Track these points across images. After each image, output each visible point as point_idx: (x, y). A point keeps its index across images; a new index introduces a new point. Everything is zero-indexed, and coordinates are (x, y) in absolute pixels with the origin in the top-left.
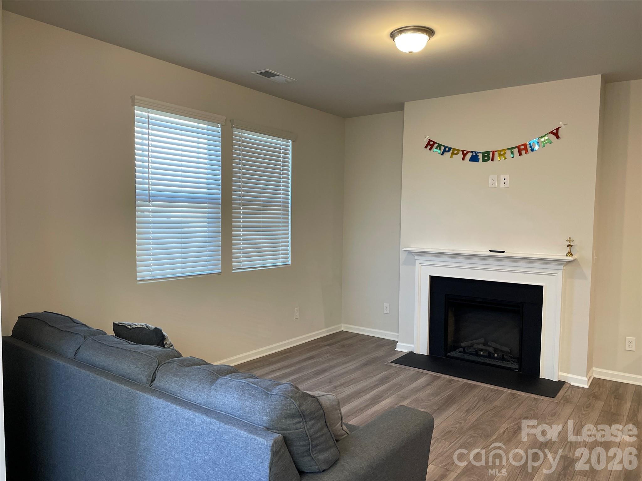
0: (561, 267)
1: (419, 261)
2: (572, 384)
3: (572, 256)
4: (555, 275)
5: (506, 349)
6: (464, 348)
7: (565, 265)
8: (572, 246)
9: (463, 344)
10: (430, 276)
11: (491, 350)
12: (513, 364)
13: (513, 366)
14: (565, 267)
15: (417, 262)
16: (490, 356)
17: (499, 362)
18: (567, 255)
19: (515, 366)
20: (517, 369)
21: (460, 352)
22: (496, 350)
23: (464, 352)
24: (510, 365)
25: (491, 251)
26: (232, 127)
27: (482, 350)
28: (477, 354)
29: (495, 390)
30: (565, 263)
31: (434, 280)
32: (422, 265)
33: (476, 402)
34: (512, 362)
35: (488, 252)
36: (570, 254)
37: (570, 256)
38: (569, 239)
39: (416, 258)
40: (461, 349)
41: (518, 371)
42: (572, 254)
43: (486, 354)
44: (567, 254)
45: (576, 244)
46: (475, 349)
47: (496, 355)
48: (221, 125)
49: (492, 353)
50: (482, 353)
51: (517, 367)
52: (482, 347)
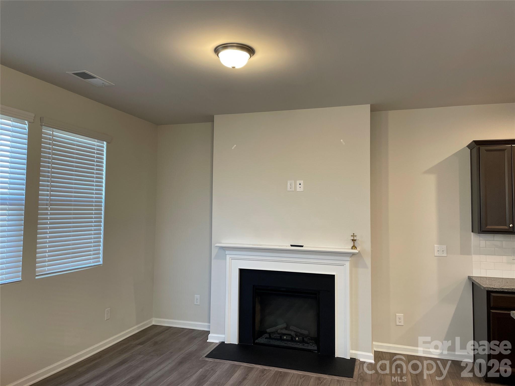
0: (348, 258)
1: (229, 255)
2: (360, 360)
3: (356, 249)
4: (344, 265)
5: (306, 332)
6: (269, 334)
7: (351, 257)
9: (268, 330)
10: (239, 269)
11: (293, 334)
14: (350, 258)
15: (228, 257)
16: (292, 340)
17: (301, 345)
20: (316, 350)
21: (266, 338)
22: (297, 334)
23: (270, 338)
24: (310, 347)
25: (292, 246)
26: (42, 125)
30: (351, 255)
31: (243, 273)
32: (232, 259)
34: (311, 344)
38: (353, 235)
39: (227, 252)
40: (267, 335)
41: (316, 352)
42: (356, 247)
45: (358, 238)
46: (279, 334)
47: (297, 339)
48: (29, 122)
49: (294, 337)
51: (316, 348)
52: (284, 331)
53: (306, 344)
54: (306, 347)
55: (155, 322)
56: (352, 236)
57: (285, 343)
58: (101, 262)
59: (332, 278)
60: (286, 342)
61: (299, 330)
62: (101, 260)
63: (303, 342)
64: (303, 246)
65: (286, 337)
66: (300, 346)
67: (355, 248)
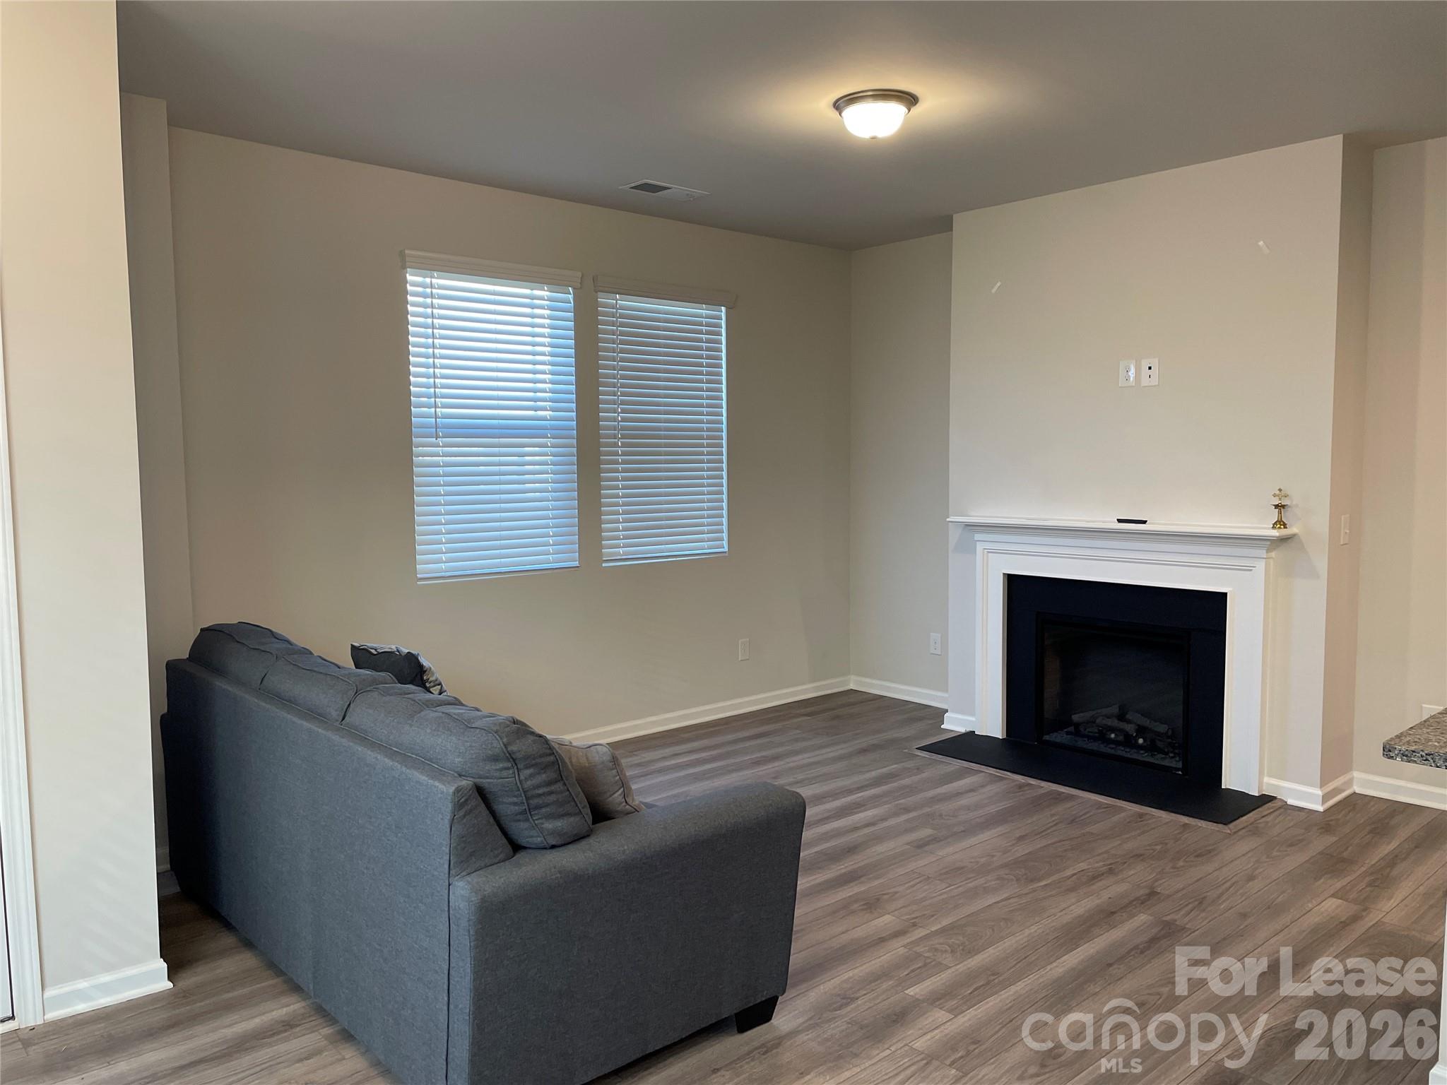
0: (1263, 553)
1: (983, 544)
2: (1290, 801)
4: (1251, 570)
5: (1162, 728)
6: (1077, 725)
7: (1271, 548)
8: (1283, 506)
9: (1076, 718)
10: (1004, 574)
11: (1130, 729)
12: (1173, 759)
13: (1174, 762)
14: (1270, 553)
15: (980, 547)
16: (1129, 741)
17: (1146, 754)
18: (1273, 527)
19: (1174, 763)
20: (1178, 769)
21: (1068, 733)
22: (1141, 730)
23: (1077, 733)
24: (1167, 763)
25: (1120, 521)
26: (596, 292)
27: (1113, 730)
28: (1102, 737)
29: (1108, 806)
30: (1269, 543)
31: (1015, 584)
32: (988, 552)
33: (1051, 824)
34: (1171, 755)
35: (1115, 522)
36: (1280, 523)
37: (1280, 528)
38: (1278, 492)
39: (978, 537)
40: (1071, 729)
41: (1180, 773)
42: (1285, 525)
43: (1121, 738)
44: (1274, 524)
45: (1294, 503)
46: (1098, 726)
47: (1141, 741)
48: (574, 289)
49: (1133, 736)
50: (1113, 736)
51: (1180, 765)
52: (1114, 723)
53: (1158, 753)
54: (1158, 760)
55: (853, 683)
56: (1275, 495)
57: (1110, 748)
58: (726, 549)
59: (1218, 600)
60: (1113, 746)
61: (1146, 722)
62: (725, 543)
63: (1152, 748)
64: (1146, 521)
65: (1116, 735)
66: (1145, 757)
67: (1282, 527)
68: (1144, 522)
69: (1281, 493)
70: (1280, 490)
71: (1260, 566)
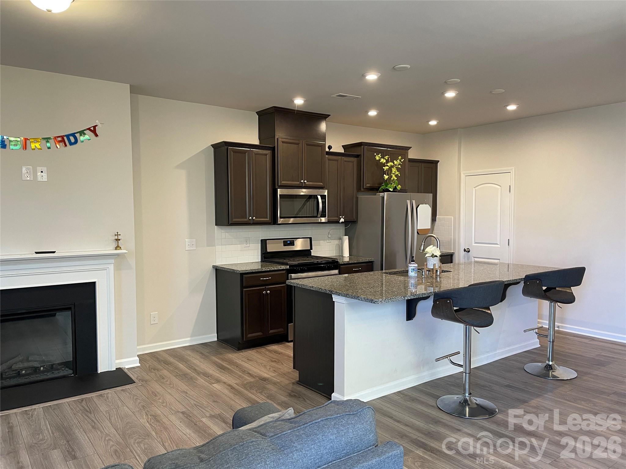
2: (126, 367)
4: (107, 269)
8: (119, 240)
14: (114, 260)
18: (116, 249)
19: (68, 372)
20: (71, 374)
27: (23, 369)
28: (18, 375)
35: (33, 254)
42: (120, 248)
43: (30, 371)
46: (14, 370)
49: (38, 367)
50: (24, 372)
53: (56, 371)
54: (56, 374)
56: (115, 235)
57: (25, 379)
60: (27, 377)
61: (44, 358)
63: (51, 370)
64: (55, 252)
68: (54, 252)
69: (117, 235)
70: (117, 233)
71: (112, 267)
